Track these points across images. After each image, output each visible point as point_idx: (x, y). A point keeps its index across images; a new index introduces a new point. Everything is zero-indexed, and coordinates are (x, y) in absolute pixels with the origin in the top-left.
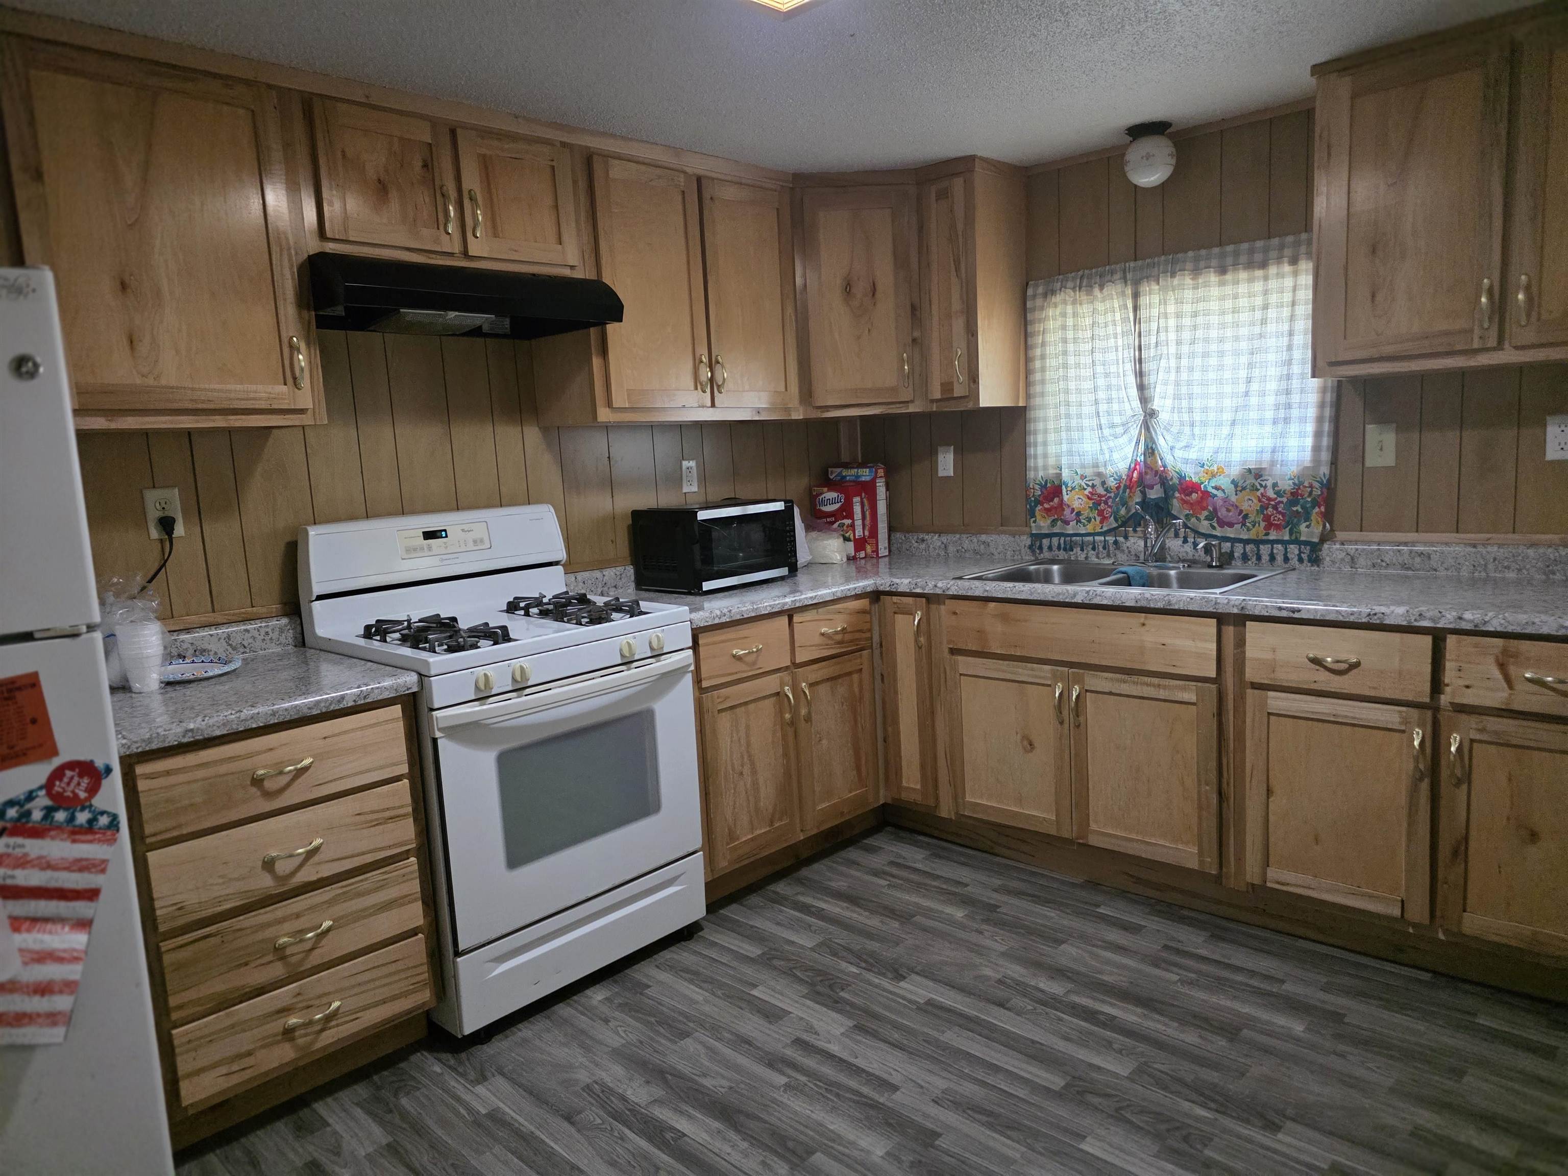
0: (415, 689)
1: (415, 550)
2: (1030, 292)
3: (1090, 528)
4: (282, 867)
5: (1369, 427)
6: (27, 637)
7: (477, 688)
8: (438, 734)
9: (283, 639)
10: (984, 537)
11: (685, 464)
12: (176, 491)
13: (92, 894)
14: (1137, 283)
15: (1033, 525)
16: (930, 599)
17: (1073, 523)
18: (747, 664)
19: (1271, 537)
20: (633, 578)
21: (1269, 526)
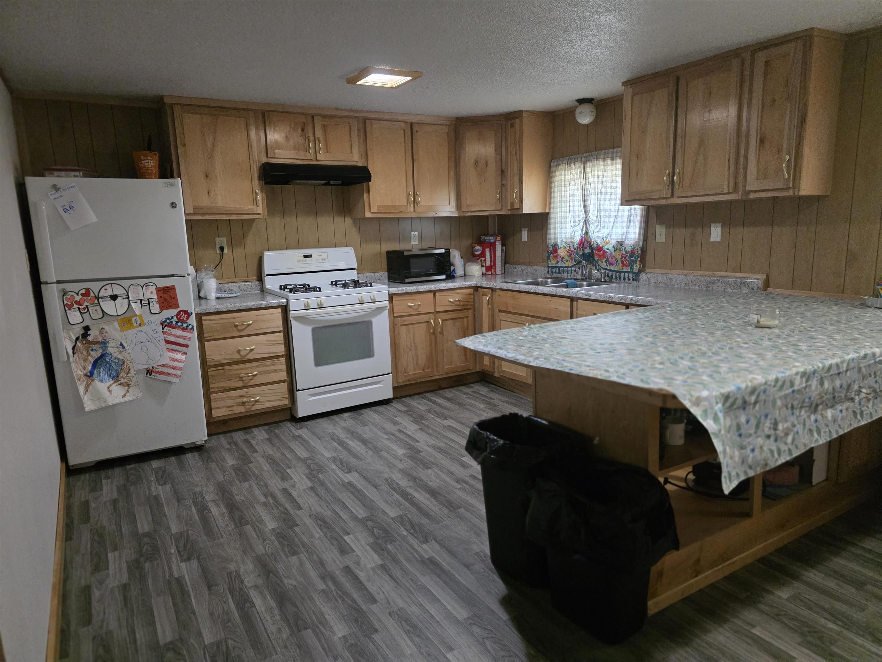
0: (285, 304)
1: (300, 261)
2: (552, 165)
3: (567, 265)
4: (243, 353)
5: (657, 226)
6: (173, 276)
7: (305, 306)
8: (291, 319)
9: (256, 289)
10: (535, 267)
11: (413, 233)
12: (225, 239)
13: (187, 346)
14: (585, 162)
15: (549, 262)
16: (493, 290)
17: (560, 262)
18: (414, 309)
19: (624, 270)
20: (387, 277)
21: (623, 265)
